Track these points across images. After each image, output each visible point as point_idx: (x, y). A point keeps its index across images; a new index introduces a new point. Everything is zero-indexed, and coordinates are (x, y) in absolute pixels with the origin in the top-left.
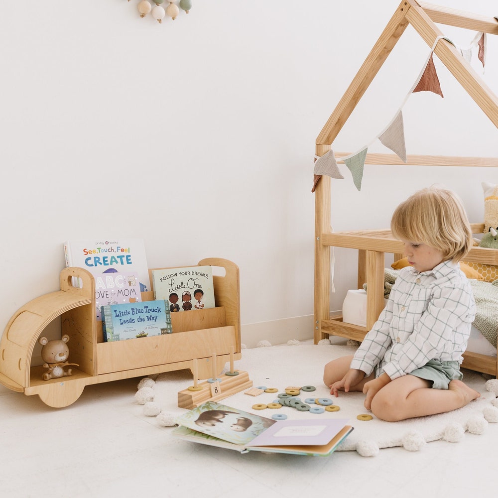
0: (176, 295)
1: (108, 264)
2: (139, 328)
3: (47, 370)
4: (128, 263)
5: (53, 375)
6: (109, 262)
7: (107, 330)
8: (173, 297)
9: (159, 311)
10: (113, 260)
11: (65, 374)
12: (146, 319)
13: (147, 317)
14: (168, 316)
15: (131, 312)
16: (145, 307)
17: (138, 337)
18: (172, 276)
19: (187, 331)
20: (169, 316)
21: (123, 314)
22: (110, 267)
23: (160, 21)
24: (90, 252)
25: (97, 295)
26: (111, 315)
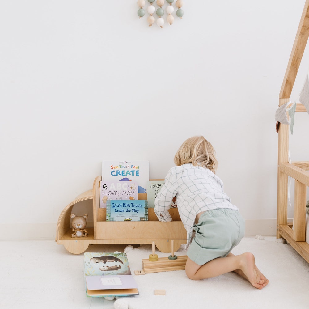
1: (124, 175)
2: (127, 215)
3: (73, 232)
4: (137, 175)
5: (76, 235)
6: (125, 174)
7: (107, 214)
9: (140, 206)
10: (128, 173)
11: (83, 236)
12: (132, 211)
13: (132, 209)
14: (146, 210)
15: (123, 205)
16: (132, 203)
17: (125, 221)
18: (158, 185)
21: (118, 206)
22: (125, 177)
23: (161, 27)
24: (115, 168)
25: (110, 193)
26: (110, 206)
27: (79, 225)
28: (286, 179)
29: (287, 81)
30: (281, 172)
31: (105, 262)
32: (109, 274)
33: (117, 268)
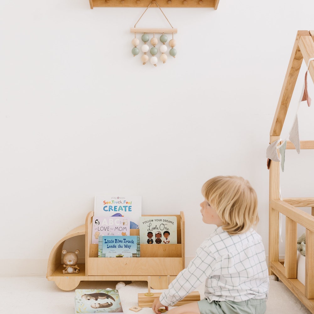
0: (152, 233)
1: (117, 211)
2: (118, 251)
3: (64, 268)
4: (129, 211)
5: (67, 271)
6: (117, 209)
7: (99, 250)
8: (150, 234)
9: (133, 242)
10: (120, 208)
11: (75, 272)
13: (125, 245)
15: (115, 241)
16: (124, 239)
17: (117, 257)
18: (150, 221)
19: (153, 257)
20: (139, 247)
21: (110, 242)
22: (117, 212)
23: (155, 65)
24: (107, 203)
25: (102, 229)
26: (102, 242)
27: (70, 261)
28: (277, 216)
29: (277, 119)
30: (272, 208)
31: (96, 300)
32: (101, 311)
33: (109, 305)
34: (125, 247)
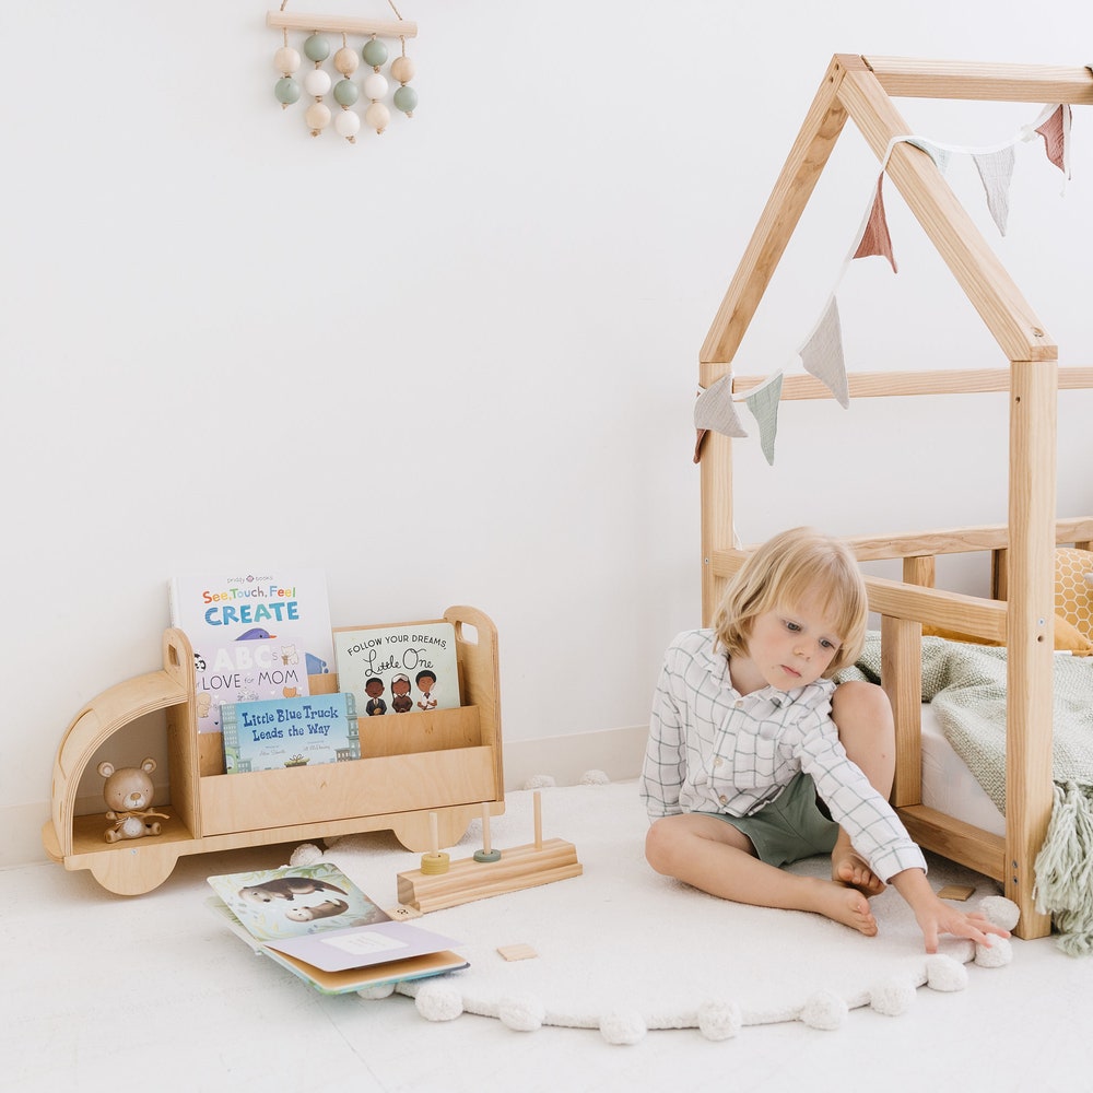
0: (379, 681)
1: (250, 621)
2: (291, 747)
4: (291, 617)
5: (123, 833)
6: (252, 616)
7: (228, 750)
8: (374, 686)
9: (334, 715)
10: (262, 612)
12: (307, 730)
13: (309, 726)
14: (352, 724)
15: (276, 716)
16: (305, 707)
17: (288, 766)
18: (371, 644)
20: (355, 726)
21: (260, 720)
22: (254, 625)
23: (351, 139)
24: (216, 598)
25: (216, 682)
26: (235, 722)
27: (134, 797)
29: (735, 312)
30: (716, 576)
31: (290, 898)
32: (327, 927)
34: (311, 732)
